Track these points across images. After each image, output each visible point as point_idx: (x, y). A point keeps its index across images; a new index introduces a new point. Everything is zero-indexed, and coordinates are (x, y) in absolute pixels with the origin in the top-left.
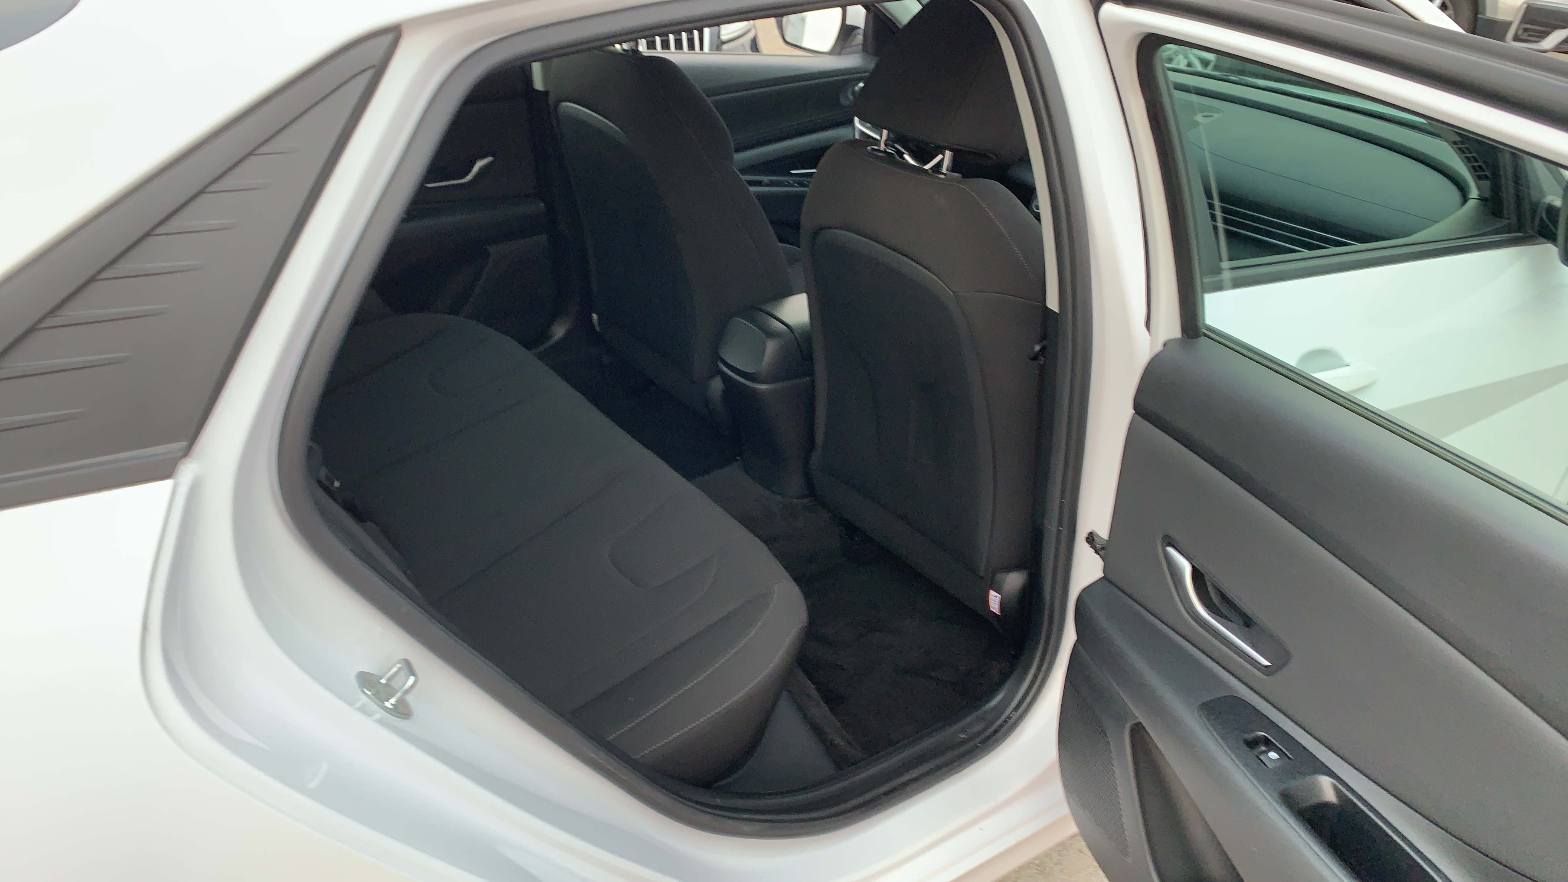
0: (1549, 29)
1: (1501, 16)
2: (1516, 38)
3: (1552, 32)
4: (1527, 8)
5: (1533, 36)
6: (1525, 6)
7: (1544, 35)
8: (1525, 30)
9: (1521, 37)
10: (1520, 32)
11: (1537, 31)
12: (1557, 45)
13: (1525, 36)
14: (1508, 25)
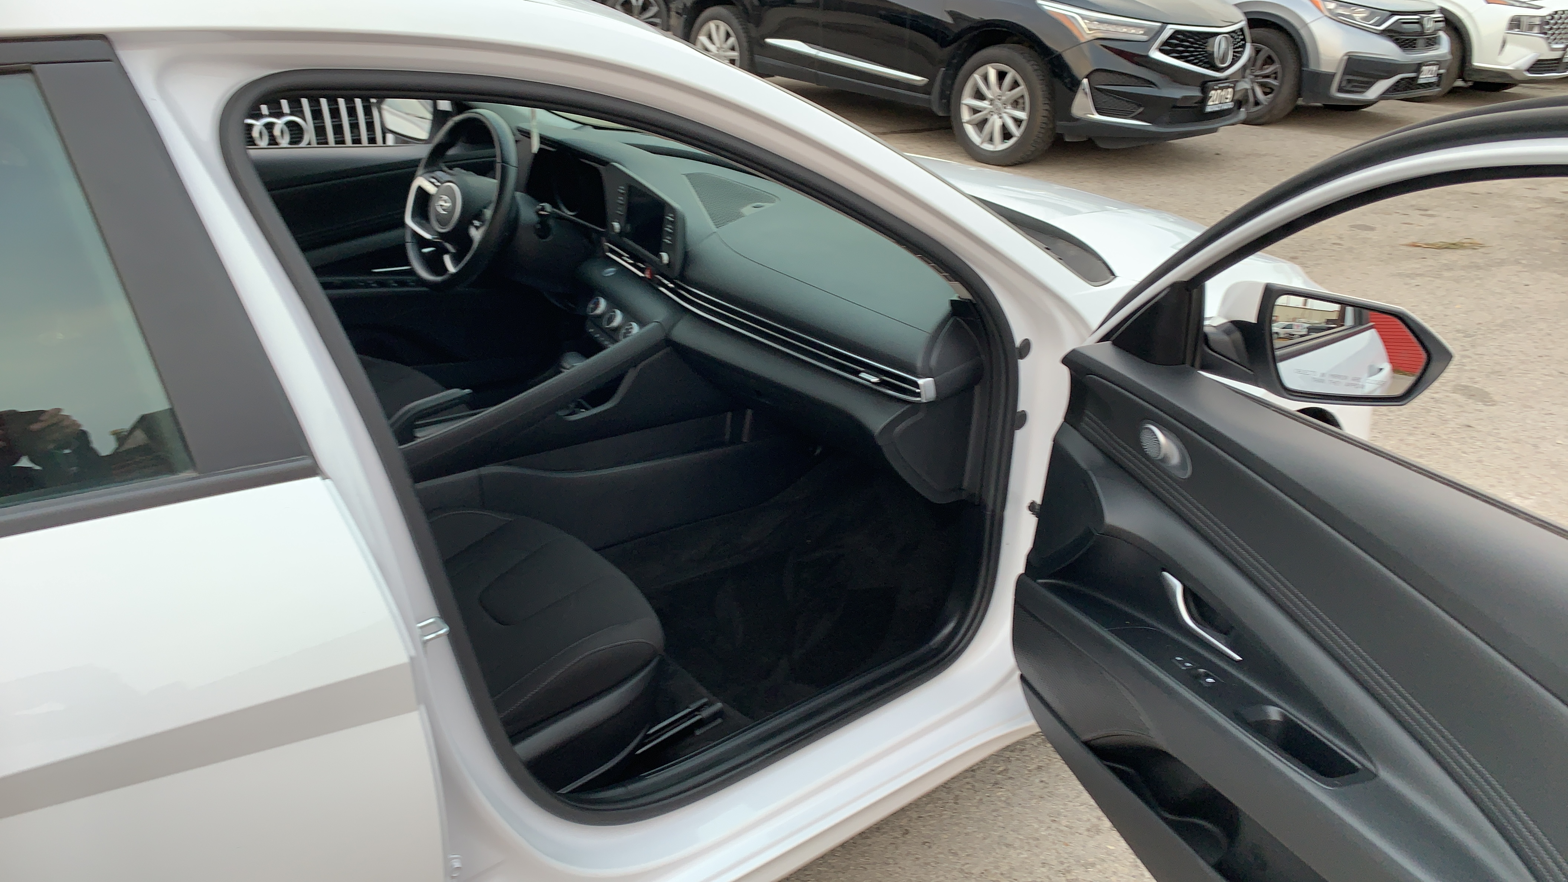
0: (1372, 80)
1: (1325, 68)
2: (1341, 90)
3: (1375, 83)
4: (1348, 59)
5: (1355, 86)
6: (1346, 57)
7: (1368, 85)
8: (1349, 81)
9: (1344, 88)
10: (1344, 83)
11: (1363, 82)
12: (1381, 95)
13: (1348, 88)
14: (1332, 76)
